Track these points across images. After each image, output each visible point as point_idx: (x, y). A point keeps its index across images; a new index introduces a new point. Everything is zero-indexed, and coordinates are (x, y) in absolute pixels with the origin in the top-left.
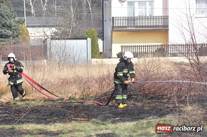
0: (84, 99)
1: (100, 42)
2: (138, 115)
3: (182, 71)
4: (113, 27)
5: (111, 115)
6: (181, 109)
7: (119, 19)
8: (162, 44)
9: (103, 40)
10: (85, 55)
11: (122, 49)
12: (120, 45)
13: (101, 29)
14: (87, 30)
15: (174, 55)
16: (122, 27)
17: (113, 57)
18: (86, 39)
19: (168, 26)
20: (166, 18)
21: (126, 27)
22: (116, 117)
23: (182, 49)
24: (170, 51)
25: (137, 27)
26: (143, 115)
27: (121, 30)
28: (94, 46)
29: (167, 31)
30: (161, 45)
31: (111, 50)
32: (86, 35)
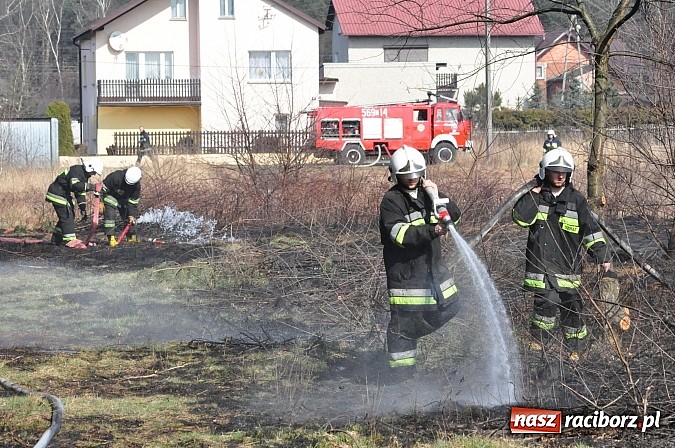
0: (42, 231)
1: (75, 126)
2: (143, 259)
3: (226, 179)
4: (99, 99)
5: (93, 260)
6: (220, 248)
7: (111, 83)
8: (189, 130)
9: (80, 121)
10: (46, 149)
11: (116, 139)
12: (113, 131)
13: (77, 101)
14: (51, 104)
15: (212, 151)
16: (116, 99)
17: (99, 153)
18: (49, 119)
19: (199, 99)
20: (195, 84)
21: (123, 99)
22: (102, 264)
23: (226, 141)
24: (205, 142)
25: (143, 99)
26: (152, 260)
27: (114, 103)
28: (64, 133)
29: (197, 108)
30: (188, 133)
31: (95, 140)
32: (48, 113)
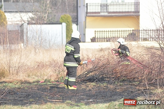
0: (58, 82)
1: (74, 26)
2: (111, 97)
3: (153, 55)
4: (87, 13)
5: (85, 97)
6: (152, 91)
8: (133, 29)
9: (77, 25)
10: (59, 39)
11: (95, 34)
12: (93, 30)
13: (75, 14)
14: (62, 16)
15: (145, 39)
16: (96, 13)
17: (86, 41)
18: (61, 23)
19: (139, 12)
20: (137, 4)
21: (99, 13)
22: (90, 99)
23: (153, 35)
24: (142, 35)
25: (109, 13)
26: (115, 97)
27: (95, 15)
28: (69, 30)
29: (138, 17)
30: (133, 30)
31: (85, 35)
32: (61, 20)
